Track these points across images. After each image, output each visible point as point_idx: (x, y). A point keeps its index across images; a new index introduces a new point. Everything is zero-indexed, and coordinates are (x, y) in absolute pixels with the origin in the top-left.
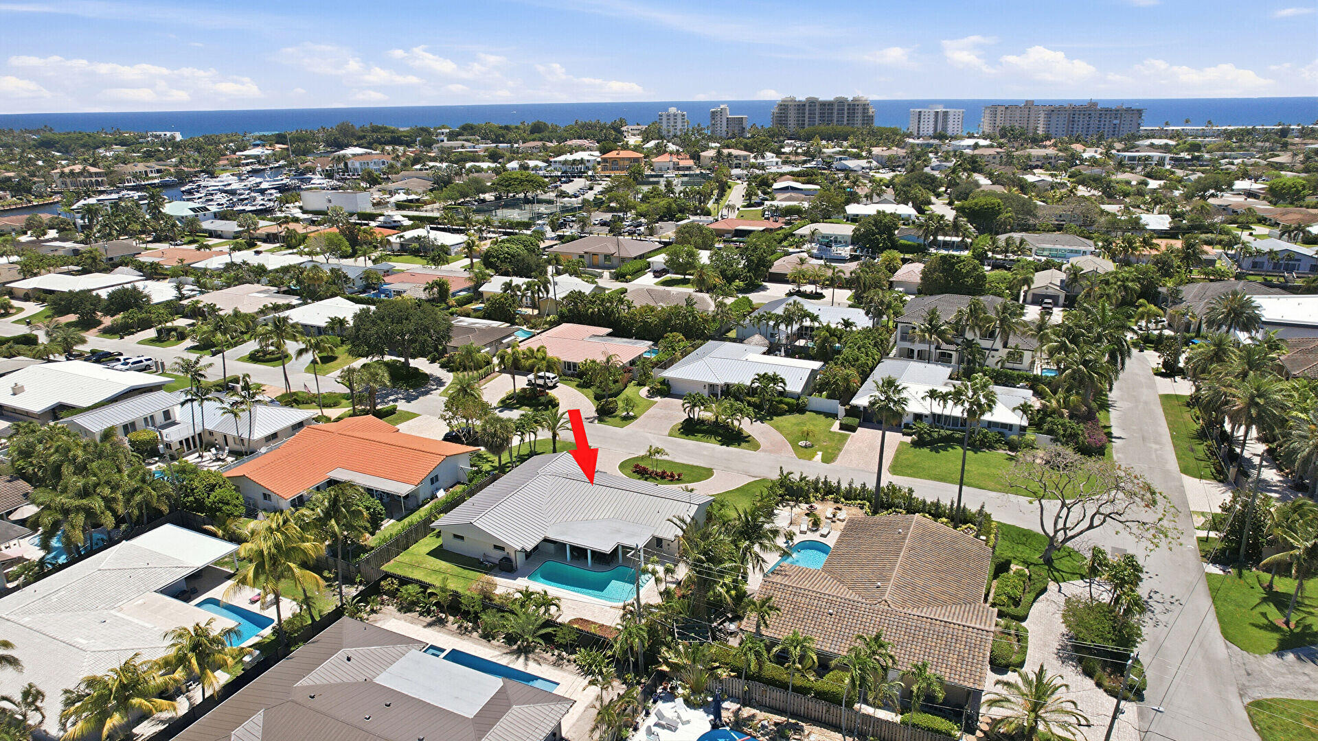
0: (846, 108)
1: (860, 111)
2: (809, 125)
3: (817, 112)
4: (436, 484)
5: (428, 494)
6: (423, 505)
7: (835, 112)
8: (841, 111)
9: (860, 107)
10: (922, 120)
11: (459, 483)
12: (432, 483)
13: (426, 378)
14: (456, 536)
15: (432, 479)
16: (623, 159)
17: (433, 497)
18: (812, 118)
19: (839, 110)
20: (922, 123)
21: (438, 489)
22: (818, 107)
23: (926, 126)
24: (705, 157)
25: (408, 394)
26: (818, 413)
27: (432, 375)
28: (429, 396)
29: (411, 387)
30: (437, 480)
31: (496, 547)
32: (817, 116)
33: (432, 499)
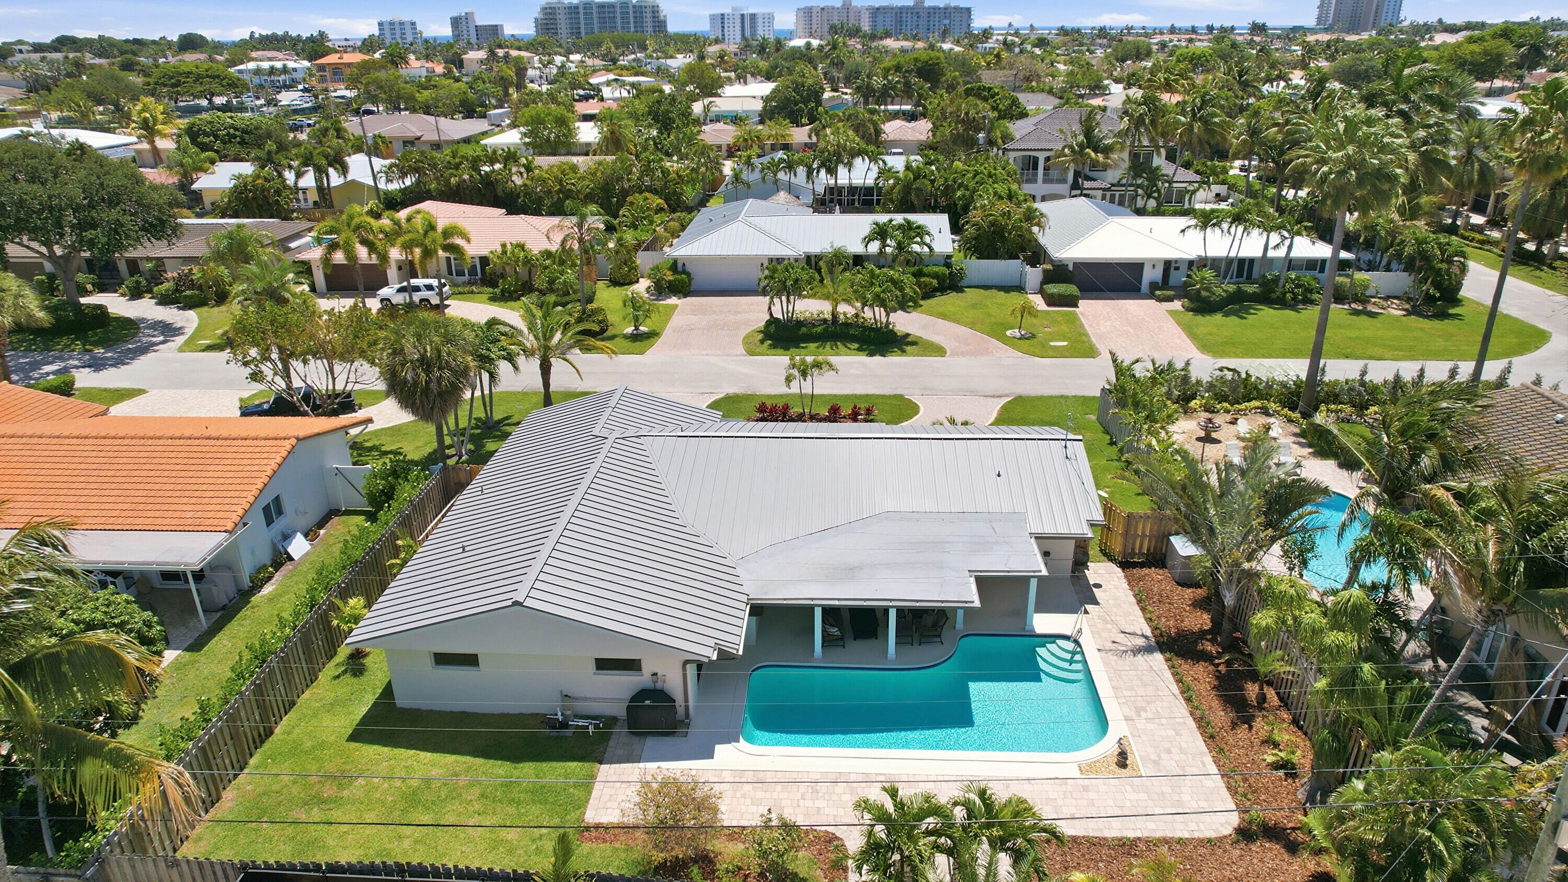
0: (631, 10)
1: (649, 15)
2: (587, 33)
3: (595, 16)
4: (280, 524)
5: (265, 556)
6: (256, 586)
7: (618, 15)
8: (625, 14)
9: (648, 10)
10: (726, 25)
11: (333, 513)
12: (269, 521)
13: (129, 326)
14: (442, 659)
15: (266, 510)
16: (349, 65)
17: (280, 559)
18: (589, 22)
19: (622, 13)
20: (726, 29)
21: (287, 537)
22: (594, 11)
23: (731, 33)
24: (471, 60)
25: (94, 358)
26: (986, 287)
27: (143, 320)
28: (151, 355)
29: (97, 344)
30: (280, 512)
31: (603, 665)
32: (595, 21)
33: (277, 565)
